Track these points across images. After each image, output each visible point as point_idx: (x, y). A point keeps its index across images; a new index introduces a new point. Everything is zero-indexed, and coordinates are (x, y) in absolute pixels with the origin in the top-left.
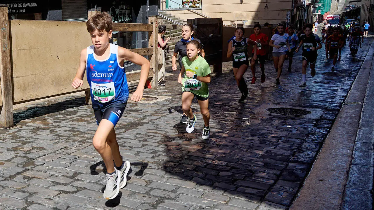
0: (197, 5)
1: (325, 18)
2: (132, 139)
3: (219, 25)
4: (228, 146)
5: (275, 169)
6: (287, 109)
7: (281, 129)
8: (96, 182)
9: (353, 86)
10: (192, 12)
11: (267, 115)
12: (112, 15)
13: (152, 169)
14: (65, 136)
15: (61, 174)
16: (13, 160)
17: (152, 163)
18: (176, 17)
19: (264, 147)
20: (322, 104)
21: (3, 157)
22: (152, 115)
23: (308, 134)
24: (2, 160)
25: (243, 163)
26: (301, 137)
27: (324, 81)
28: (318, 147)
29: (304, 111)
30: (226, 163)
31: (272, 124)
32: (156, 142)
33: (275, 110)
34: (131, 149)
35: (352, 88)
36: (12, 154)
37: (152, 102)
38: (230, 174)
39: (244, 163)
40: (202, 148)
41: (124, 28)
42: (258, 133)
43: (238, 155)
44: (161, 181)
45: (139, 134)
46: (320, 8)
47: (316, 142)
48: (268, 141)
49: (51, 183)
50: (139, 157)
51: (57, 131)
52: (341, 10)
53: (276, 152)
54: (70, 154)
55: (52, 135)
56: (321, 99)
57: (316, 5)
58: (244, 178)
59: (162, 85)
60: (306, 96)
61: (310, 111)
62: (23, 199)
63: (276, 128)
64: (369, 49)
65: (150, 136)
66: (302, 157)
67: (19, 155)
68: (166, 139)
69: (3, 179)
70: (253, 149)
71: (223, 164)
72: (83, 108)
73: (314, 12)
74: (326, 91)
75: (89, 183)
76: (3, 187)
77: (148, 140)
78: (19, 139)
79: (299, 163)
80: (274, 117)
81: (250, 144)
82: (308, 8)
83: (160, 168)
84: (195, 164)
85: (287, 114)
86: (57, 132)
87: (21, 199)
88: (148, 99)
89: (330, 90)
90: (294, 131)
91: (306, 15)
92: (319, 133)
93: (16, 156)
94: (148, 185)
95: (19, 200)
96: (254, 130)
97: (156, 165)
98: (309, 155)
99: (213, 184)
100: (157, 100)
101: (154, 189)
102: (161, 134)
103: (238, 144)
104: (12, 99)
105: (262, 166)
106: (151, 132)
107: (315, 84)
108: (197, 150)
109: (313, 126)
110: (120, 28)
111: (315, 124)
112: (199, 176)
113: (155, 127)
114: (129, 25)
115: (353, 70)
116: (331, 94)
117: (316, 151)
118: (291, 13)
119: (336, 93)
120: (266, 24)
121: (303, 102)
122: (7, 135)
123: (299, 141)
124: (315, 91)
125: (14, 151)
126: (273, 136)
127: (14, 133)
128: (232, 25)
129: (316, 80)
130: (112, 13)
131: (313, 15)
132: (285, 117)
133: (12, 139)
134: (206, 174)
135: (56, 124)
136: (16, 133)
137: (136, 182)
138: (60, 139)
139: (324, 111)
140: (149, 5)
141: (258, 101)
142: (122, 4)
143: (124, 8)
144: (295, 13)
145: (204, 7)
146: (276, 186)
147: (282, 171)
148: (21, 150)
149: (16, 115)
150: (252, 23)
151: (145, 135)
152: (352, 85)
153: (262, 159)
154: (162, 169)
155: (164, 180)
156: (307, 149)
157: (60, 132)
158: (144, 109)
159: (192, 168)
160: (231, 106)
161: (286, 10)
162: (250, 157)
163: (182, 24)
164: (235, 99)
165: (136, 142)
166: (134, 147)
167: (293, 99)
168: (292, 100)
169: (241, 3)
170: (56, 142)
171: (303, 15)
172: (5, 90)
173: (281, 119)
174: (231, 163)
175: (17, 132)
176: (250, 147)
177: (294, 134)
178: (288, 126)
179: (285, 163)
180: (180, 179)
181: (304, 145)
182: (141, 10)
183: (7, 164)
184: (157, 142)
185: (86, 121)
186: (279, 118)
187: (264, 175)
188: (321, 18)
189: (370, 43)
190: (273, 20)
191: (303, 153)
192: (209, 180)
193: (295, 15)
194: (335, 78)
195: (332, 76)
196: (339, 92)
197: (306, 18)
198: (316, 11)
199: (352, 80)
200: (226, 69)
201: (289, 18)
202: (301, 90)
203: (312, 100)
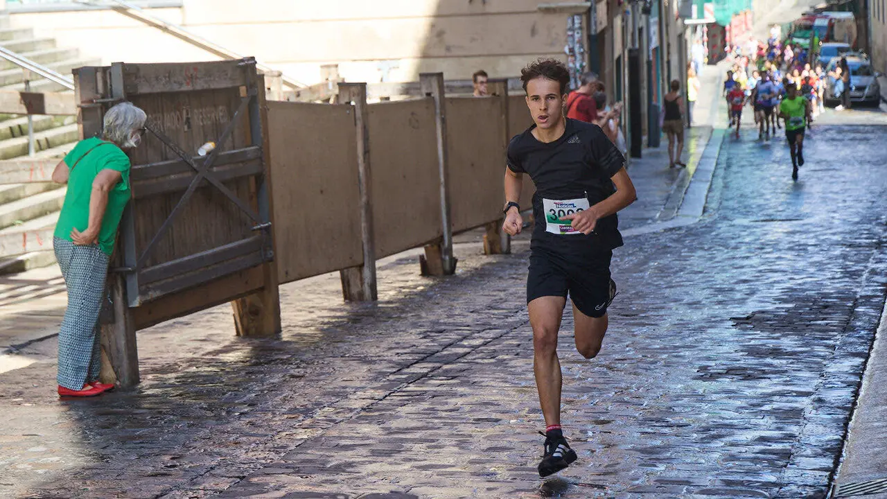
1: (733, 39)
3: (243, 91)
9: (865, 382)
10: (137, 18)
18: (61, 46)
27: (742, 363)
35: (862, 393)
73: (686, 12)
74: (753, 421)
91: (654, 29)
107: (702, 387)
115: (860, 292)
118: (584, 25)
119: (794, 429)
124: (707, 429)
129: (709, 359)
131: (685, 27)
144: (605, 24)
152: (861, 375)
161: (562, 10)
167: (602, 487)
171: (641, 30)
188: (719, 41)
193: (605, 30)
194: (788, 343)
195: (775, 331)
196: (809, 426)
197: (655, 43)
198: (695, 8)
199: (860, 349)
200: (304, 317)
201: (582, 47)
202: (642, 423)
203: (688, 483)
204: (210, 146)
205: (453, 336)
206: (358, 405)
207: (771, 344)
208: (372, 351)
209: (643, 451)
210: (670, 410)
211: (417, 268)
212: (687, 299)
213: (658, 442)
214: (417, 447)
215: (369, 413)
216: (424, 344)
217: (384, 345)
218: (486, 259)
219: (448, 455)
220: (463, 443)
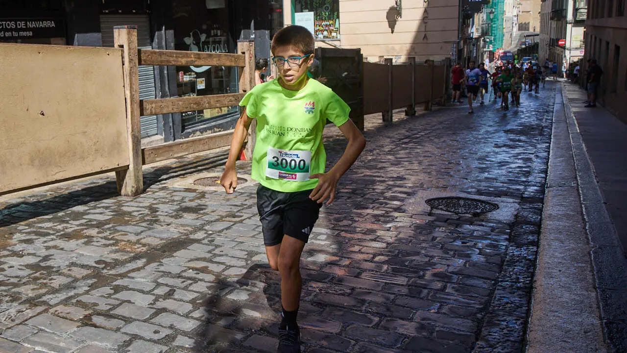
0: (334, 34)
3: (356, 59)
6: (459, 198)
7: (451, 250)
9: (550, 151)
11: (424, 214)
19: (417, 309)
20: (513, 187)
27: (508, 143)
29: (487, 203)
31: (434, 239)
33: (440, 201)
35: (550, 155)
42: (407, 264)
46: (491, 42)
48: (425, 287)
52: (515, 45)
56: (509, 176)
57: (486, 38)
60: (486, 172)
61: (497, 203)
63: (442, 248)
64: (555, 95)
70: (392, 318)
73: (484, 47)
74: (515, 161)
80: (439, 218)
81: (389, 298)
82: (478, 42)
85: (460, 211)
89: (521, 159)
90: (475, 256)
91: (475, 51)
92: (520, 258)
103: (363, 302)
107: (497, 150)
109: (506, 239)
111: (510, 234)
115: (544, 125)
116: (525, 167)
118: (457, 47)
121: (484, 184)
124: (500, 163)
126: (436, 271)
128: (380, 61)
129: (497, 142)
132: (457, 219)
139: (520, 202)
140: (255, 29)
144: (462, 47)
145: (342, 38)
150: (407, 59)
152: (549, 149)
161: (451, 42)
167: (467, 179)
168: (465, 181)
169: (392, 32)
171: (471, 51)
173: (449, 224)
176: (388, 309)
186: (447, 221)
188: (492, 56)
189: (554, 87)
190: (435, 56)
194: (523, 138)
195: (517, 134)
196: (535, 163)
197: (475, 55)
198: (487, 46)
199: (547, 141)
200: (370, 125)
201: (456, 53)
202: (477, 160)
204: (346, 73)
205: (416, 132)
206: (387, 150)
207: (517, 138)
208: (392, 135)
209: (479, 168)
210: (487, 156)
211: (404, 114)
212: (488, 124)
213: (484, 166)
214: (405, 163)
215: (390, 152)
216: (407, 134)
217: (395, 133)
218: (424, 112)
219: (416, 166)
220: (420, 163)
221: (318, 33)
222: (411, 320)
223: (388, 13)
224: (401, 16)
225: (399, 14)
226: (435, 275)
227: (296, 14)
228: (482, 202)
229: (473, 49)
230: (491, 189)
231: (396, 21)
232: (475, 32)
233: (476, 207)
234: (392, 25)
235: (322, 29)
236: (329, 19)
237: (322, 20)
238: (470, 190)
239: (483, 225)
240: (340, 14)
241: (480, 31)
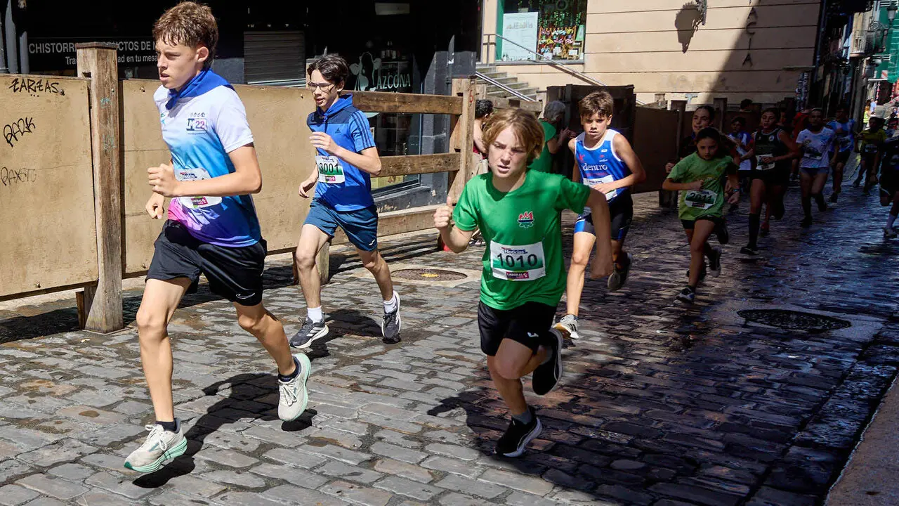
0: (573, 52)
1: (897, 90)
2: (401, 371)
3: (625, 101)
4: (637, 397)
5: (754, 460)
6: (790, 312)
7: (773, 361)
8: (312, 469)
10: (560, 69)
11: (736, 325)
12: (364, 71)
13: (448, 443)
14: (242, 357)
15: (230, 446)
16: (120, 408)
17: (447, 430)
18: (519, 81)
19: (728, 405)
20: (882, 304)
21: (97, 398)
22: (452, 314)
23: (843, 377)
24: (93, 407)
25: (671, 441)
26: (823, 385)
28: (865, 410)
29: (832, 319)
30: (630, 438)
31: (750, 350)
32: (458, 381)
33: (760, 314)
34: (396, 393)
36: (118, 393)
37: (451, 284)
38: (638, 465)
39: (676, 441)
40: (572, 400)
41: (392, 104)
42: (713, 369)
43: (660, 421)
44: (468, 475)
45: (420, 359)
46: (885, 65)
47: (862, 397)
48: (737, 389)
49: (205, 464)
50: (417, 414)
51: (224, 343)
53: (756, 417)
54: (252, 400)
55: (212, 352)
56: (878, 291)
57: (876, 58)
58: (674, 478)
59: (477, 243)
60: (839, 283)
61: (849, 320)
62: (140, 498)
63: (760, 359)
65: (446, 364)
66: (823, 433)
67: (132, 396)
68: (484, 375)
69: (96, 449)
70: (699, 409)
71: (624, 441)
72: (287, 293)
73: (869, 74)
75: (295, 471)
76: (93, 467)
77: (441, 375)
78: (133, 360)
79: (817, 447)
80: (758, 331)
81: (692, 395)
82: (856, 64)
83: (467, 442)
84: (552, 437)
85: (790, 326)
86: (221, 345)
87: (135, 500)
88: (444, 276)
90: (807, 369)
91: (848, 83)
92: (870, 375)
93: (126, 399)
94: (435, 482)
95: (129, 500)
96: (704, 362)
97: (457, 434)
98: (842, 428)
99: (596, 487)
100: (465, 280)
101: (450, 491)
102: (472, 362)
103: (662, 395)
104: (120, 265)
105: (721, 451)
106: (447, 357)
108: (560, 405)
109: (854, 357)
110: (381, 104)
111: (861, 353)
112: (561, 467)
113: (457, 343)
114: (404, 97)
117: (859, 421)
118: (810, 78)
120: (746, 103)
121: (832, 298)
122: (107, 348)
123: (816, 394)
125: (123, 386)
126: (751, 377)
127: (123, 344)
128: (657, 103)
129: (868, 244)
130: (363, 68)
131: (867, 82)
132: (785, 334)
133: (118, 359)
134: (580, 463)
135: (222, 328)
136: (128, 346)
137: (407, 472)
138: (229, 362)
139: (886, 322)
140: (456, 50)
141: (717, 290)
142: (391, 48)
143: (394, 57)
144: (821, 78)
145: (589, 59)
146: (754, 500)
147: (771, 465)
148: (137, 384)
149: (129, 302)
150: (709, 98)
151: (434, 362)
153: (722, 434)
154: (472, 445)
155: (476, 471)
156: (838, 413)
157: (229, 347)
158: (432, 299)
159: (545, 447)
160: (648, 302)
161: (797, 69)
162: (692, 426)
163: (534, 97)
164: (658, 285)
165: (411, 378)
166: (405, 391)
167: (804, 290)
168: (802, 293)
169: (684, 51)
170: (221, 370)
171: (840, 84)
172: (105, 242)
173: (773, 337)
174: (642, 441)
175: (130, 341)
176: (693, 402)
177: (804, 376)
178: (790, 357)
179: (778, 446)
180: (513, 472)
181: (830, 404)
182: (435, 62)
183: (105, 416)
184: (461, 381)
185: (293, 323)
186: (768, 334)
187: (723, 471)
188: (887, 92)
190: (764, 94)
191: (827, 423)
192: (586, 477)
193: (821, 81)
197: (847, 90)
198: (876, 72)
201: (806, 88)
202: (827, 267)
203: (854, 293)
209: (828, 278)
210: (844, 263)
213: (837, 276)
221: (542, 50)
222: (722, 412)
223: (679, 16)
224: (703, 21)
225: (701, 17)
226: (750, 381)
227: (506, 15)
228: (825, 318)
229: (845, 80)
230: (843, 305)
231: (694, 30)
232: (851, 46)
233: (816, 323)
234: (685, 35)
235: (551, 42)
236: (567, 24)
237: (552, 26)
238: (808, 304)
239: (823, 342)
240: (588, 17)
241: (863, 44)
